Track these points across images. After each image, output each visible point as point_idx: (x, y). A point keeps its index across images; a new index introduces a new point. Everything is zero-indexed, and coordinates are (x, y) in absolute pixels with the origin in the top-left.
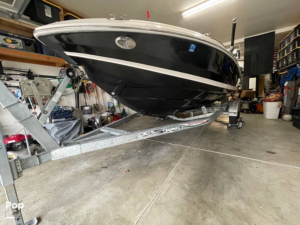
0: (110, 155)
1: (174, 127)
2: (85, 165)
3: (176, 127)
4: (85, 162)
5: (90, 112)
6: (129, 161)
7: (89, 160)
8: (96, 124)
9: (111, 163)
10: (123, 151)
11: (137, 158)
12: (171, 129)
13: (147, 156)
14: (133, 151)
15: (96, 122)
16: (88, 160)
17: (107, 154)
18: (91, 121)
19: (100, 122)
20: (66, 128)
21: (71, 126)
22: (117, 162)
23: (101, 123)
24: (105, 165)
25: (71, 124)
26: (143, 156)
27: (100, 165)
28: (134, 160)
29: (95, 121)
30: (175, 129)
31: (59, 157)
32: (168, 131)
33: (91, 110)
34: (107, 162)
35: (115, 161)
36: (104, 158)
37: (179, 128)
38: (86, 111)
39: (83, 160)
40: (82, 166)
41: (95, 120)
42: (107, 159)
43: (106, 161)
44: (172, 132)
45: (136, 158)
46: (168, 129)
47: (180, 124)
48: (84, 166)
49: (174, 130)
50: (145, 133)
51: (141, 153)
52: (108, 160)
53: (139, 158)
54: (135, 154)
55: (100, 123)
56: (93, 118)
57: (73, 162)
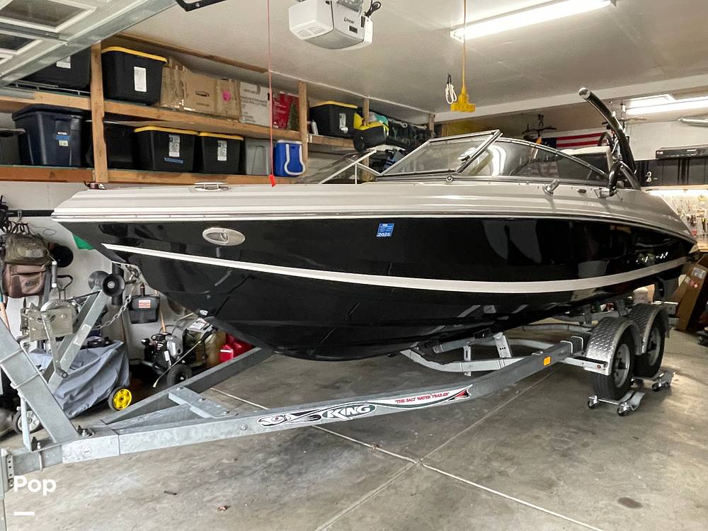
0: (192, 462)
1: (353, 407)
2: (126, 481)
3: (359, 406)
4: (127, 475)
5: (154, 318)
6: (236, 484)
7: (136, 471)
8: (167, 358)
9: (189, 484)
10: (229, 453)
11: (259, 478)
12: (343, 412)
13: (288, 474)
14: (256, 458)
15: (166, 353)
16: (134, 468)
17: (185, 458)
18: (154, 347)
19: (179, 351)
20: (81, 371)
21: (95, 364)
22: (205, 483)
23: (183, 354)
24: (174, 486)
25: (96, 360)
26: (276, 475)
27: (162, 484)
28: (249, 484)
29: (165, 348)
30: (354, 412)
31: (76, 458)
32: (335, 417)
33: (157, 310)
34: (179, 481)
35: (201, 480)
36: (176, 467)
37: (368, 410)
38: (142, 314)
39: (120, 469)
40: (117, 484)
41: (166, 344)
42: (182, 473)
43: (178, 478)
44: (345, 419)
45: (256, 476)
46: (334, 410)
47: (372, 399)
48: (122, 483)
49: (352, 415)
50: (269, 419)
51: (276, 467)
52: (184, 476)
53: (264, 479)
54: (257, 466)
55: (181, 356)
56: (162, 338)
57: (97, 470)
